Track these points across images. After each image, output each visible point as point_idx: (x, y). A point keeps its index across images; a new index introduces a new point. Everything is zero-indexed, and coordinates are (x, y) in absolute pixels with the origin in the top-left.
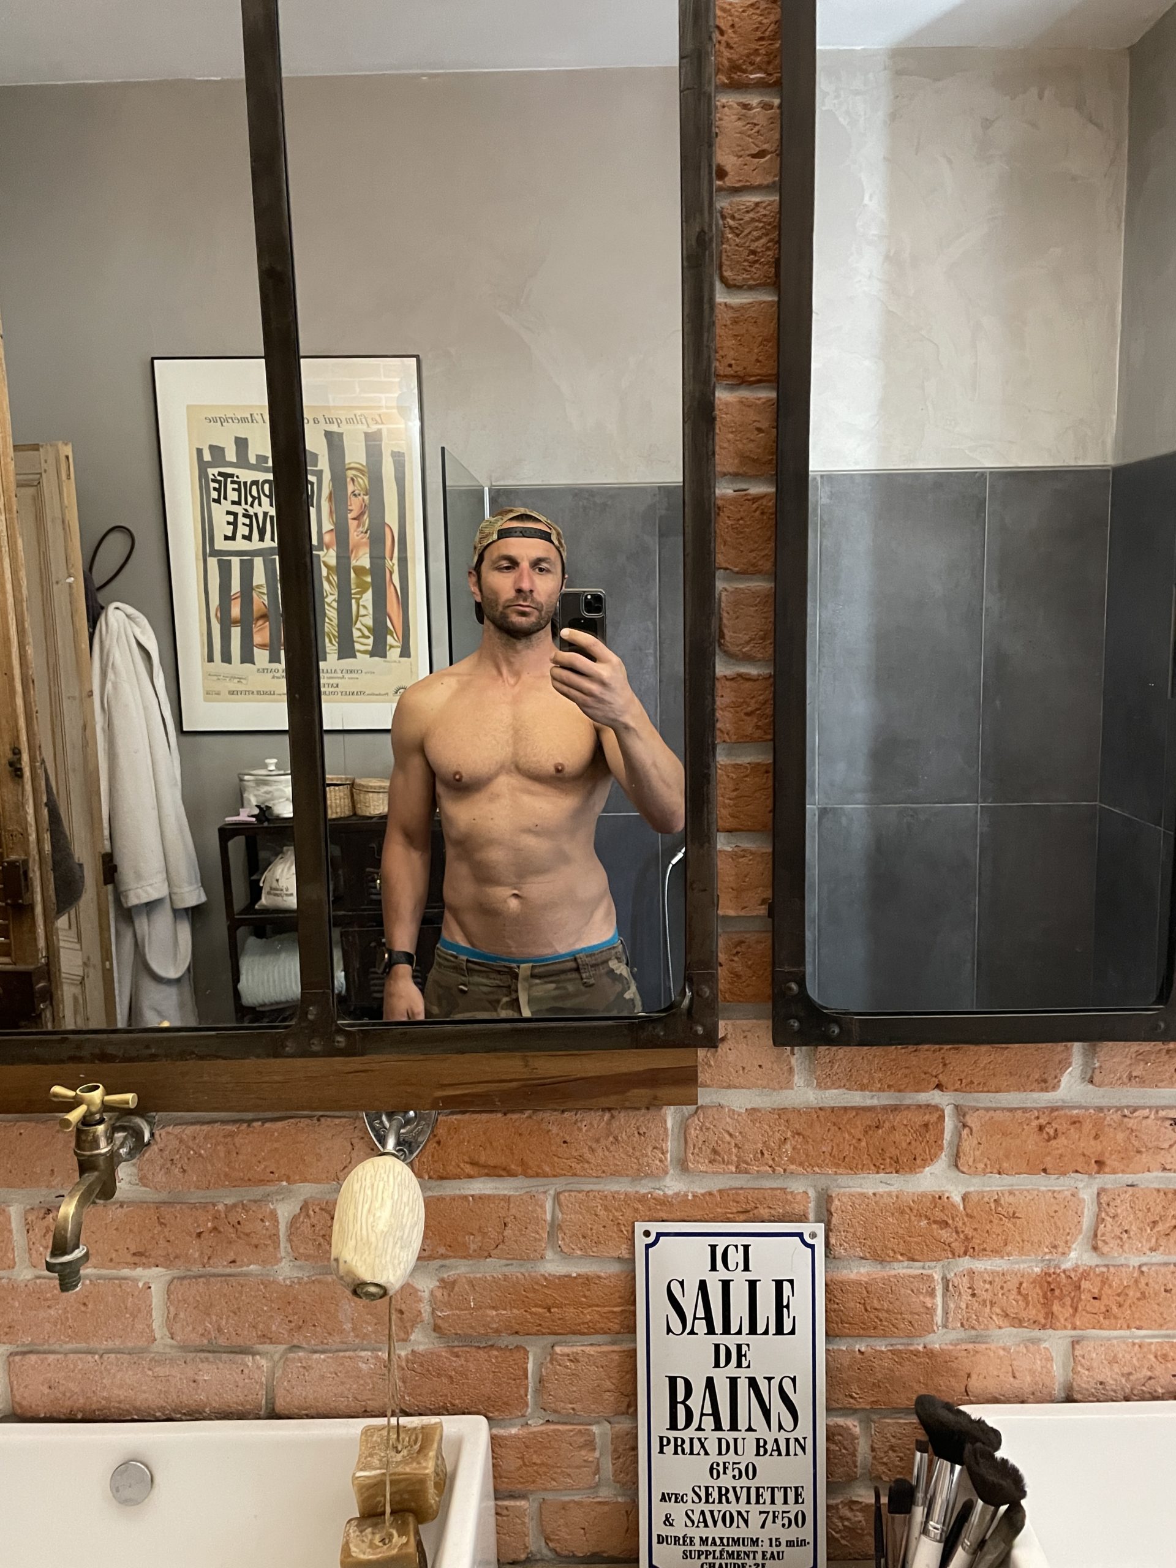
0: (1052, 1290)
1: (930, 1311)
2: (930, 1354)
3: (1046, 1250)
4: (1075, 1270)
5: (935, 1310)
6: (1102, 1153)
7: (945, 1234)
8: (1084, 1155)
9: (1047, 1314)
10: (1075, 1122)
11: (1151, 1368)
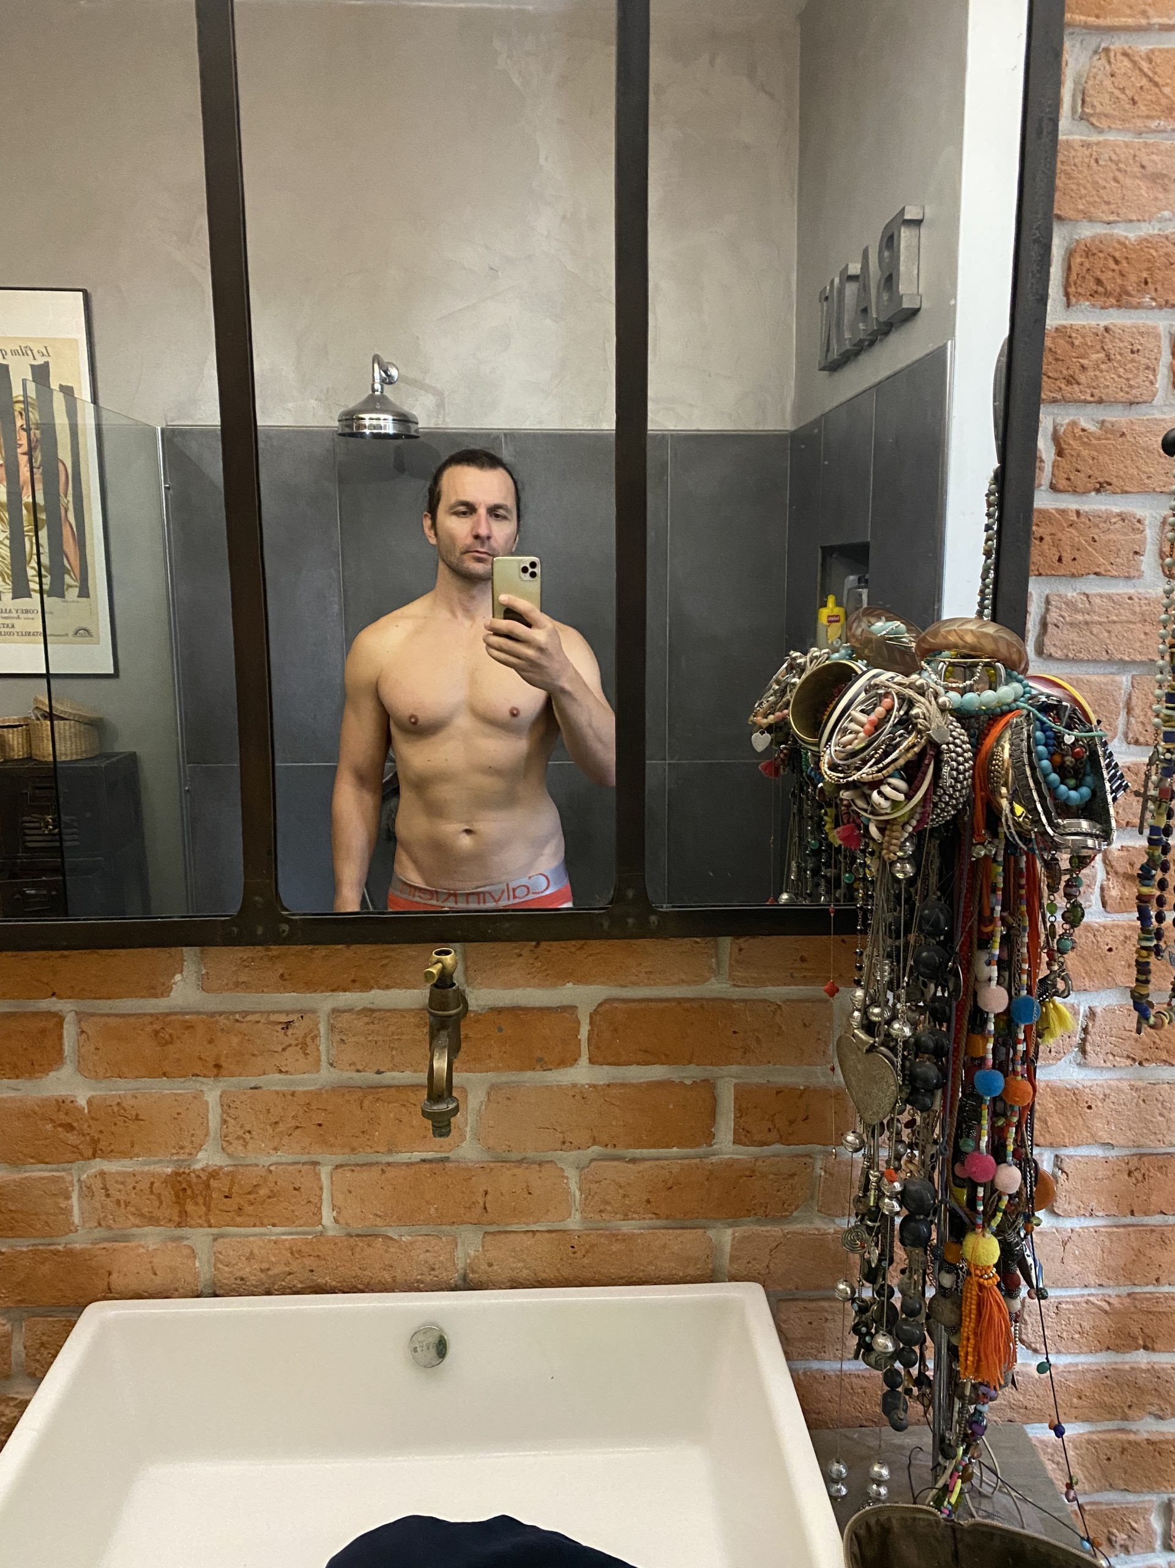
0: (184, 1189)
1: (67, 1212)
2: (70, 1253)
3: (174, 1151)
4: (203, 1170)
5: (71, 1211)
6: (218, 1057)
7: (72, 1138)
8: (200, 1059)
9: (180, 1212)
10: (189, 1027)
11: (287, 1264)
